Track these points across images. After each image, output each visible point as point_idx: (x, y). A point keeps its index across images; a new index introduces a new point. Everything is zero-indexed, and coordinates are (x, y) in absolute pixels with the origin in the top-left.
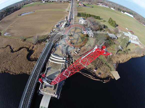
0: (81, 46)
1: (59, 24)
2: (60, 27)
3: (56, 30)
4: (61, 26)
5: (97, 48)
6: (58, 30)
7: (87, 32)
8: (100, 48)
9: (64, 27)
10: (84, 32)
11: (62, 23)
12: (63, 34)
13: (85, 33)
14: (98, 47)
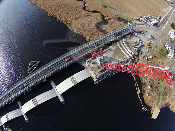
0: (155, 56)
1: (150, 17)
2: (148, 21)
3: (143, 21)
4: (150, 22)
5: (167, 70)
6: (145, 23)
7: (170, 49)
8: (169, 72)
9: (152, 24)
10: (167, 46)
11: (153, 19)
12: (147, 30)
13: (168, 48)
14: (169, 70)
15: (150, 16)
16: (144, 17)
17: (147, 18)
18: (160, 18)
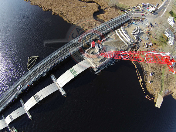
0: (155, 43)
5: (168, 55)
6: (143, 10)
7: (169, 36)
8: (171, 58)
9: (150, 12)
10: (167, 33)
11: (150, 7)
15: (147, 4)
16: (142, 5)
17: (144, 6)
18: (158, 6)
